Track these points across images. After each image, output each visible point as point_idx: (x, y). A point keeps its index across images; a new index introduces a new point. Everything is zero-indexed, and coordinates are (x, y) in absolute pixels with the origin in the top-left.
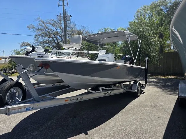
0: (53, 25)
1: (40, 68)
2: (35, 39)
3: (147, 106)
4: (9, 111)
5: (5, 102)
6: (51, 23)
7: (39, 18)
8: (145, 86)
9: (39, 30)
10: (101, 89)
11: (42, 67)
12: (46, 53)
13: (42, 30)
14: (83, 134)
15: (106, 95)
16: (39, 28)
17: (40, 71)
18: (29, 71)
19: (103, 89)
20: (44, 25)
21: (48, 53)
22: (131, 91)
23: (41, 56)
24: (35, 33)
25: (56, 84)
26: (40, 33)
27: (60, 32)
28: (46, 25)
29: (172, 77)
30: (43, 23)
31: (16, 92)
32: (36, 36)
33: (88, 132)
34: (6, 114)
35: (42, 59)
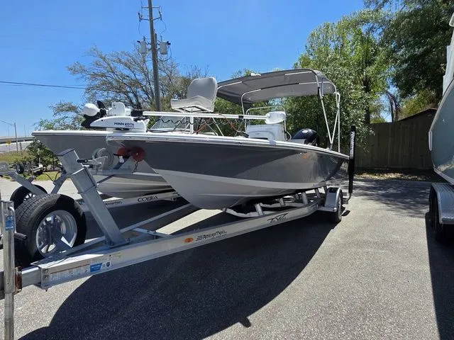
0: (126, 65)
1: (121, 159)
4: (45, 276)
5: (34, 251)
6: (123, 60)
7: (94, 50)
9: (94, 76)
10: (258, 207)
11: (126, 157)
12: (136, 120)
13: (103, 75)
14: (239, 324)
15: (276, 222)
16: (96, 71)
17: (122, 167)
18: (95, 168)
19: (264, 209)
20: (106, 65)
21: (142, 121)
22: (323, 209)
23: (124, 126)
24: (88, 82)
25: (147, 196)
26: (97, 83)
27: (143, 79)
28: (112, 65)
29: (392, 176)
30: (104, 59)
31: (61, 222)
32: (88, 90)
33: (249, 318)
34: (39, 285)
35: (127, 134)
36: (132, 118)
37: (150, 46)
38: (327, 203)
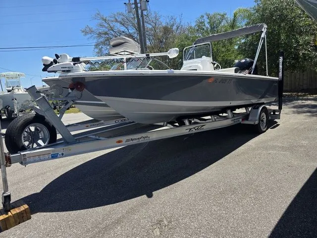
0: (121, 23)
1: (70, 91)
2: (97, 50)
3: (273, 148)
4: (24, 159)
6: (119, 20)
7: (98, 14)
8: (278, 113)
9: (100, 34)
11: (72, 89)
12: (74, 64)
13: (106, 33)
15: (194, 131)
16: (100, 31)
18: (50, 96)
20: (106, 25)
21: (78, 64)
22: (246, 122)
23: (67, 69)
24: (95, 41)
25: (122, 119)
26: (102, 40)
27: (135, 33)
28: (111, 25)
30: (105, 20)
31: (40, 132)
32: (97, 45)
33: (153, 193)
34: (22, 163)
35: (70, 74)
36: (72, 63)
37: (133, 6)
38: (250, 118)
